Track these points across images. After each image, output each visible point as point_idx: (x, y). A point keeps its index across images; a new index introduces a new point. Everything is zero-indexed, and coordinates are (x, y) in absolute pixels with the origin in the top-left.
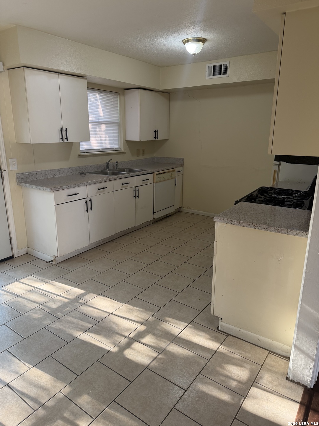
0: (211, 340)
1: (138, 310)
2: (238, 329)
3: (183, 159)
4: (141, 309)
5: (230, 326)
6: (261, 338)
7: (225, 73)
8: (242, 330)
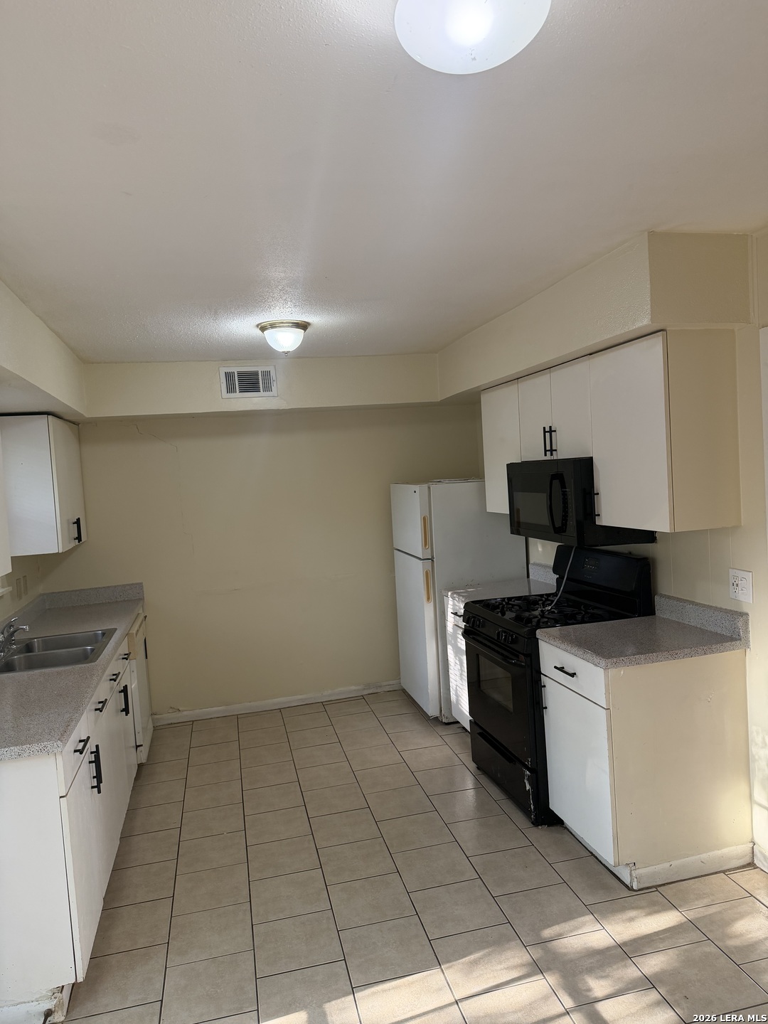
0: (650, 914)
1: (485, 956)
2: (667, 865)
3: (140, 585)
4: (487, 950)
5: (653, 867)
6: (704, 856)
7: (268, 388)
8: (675, 863)
